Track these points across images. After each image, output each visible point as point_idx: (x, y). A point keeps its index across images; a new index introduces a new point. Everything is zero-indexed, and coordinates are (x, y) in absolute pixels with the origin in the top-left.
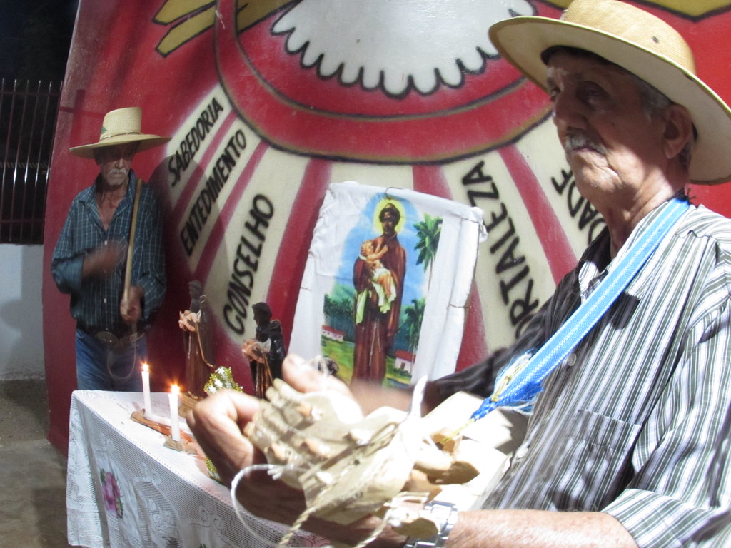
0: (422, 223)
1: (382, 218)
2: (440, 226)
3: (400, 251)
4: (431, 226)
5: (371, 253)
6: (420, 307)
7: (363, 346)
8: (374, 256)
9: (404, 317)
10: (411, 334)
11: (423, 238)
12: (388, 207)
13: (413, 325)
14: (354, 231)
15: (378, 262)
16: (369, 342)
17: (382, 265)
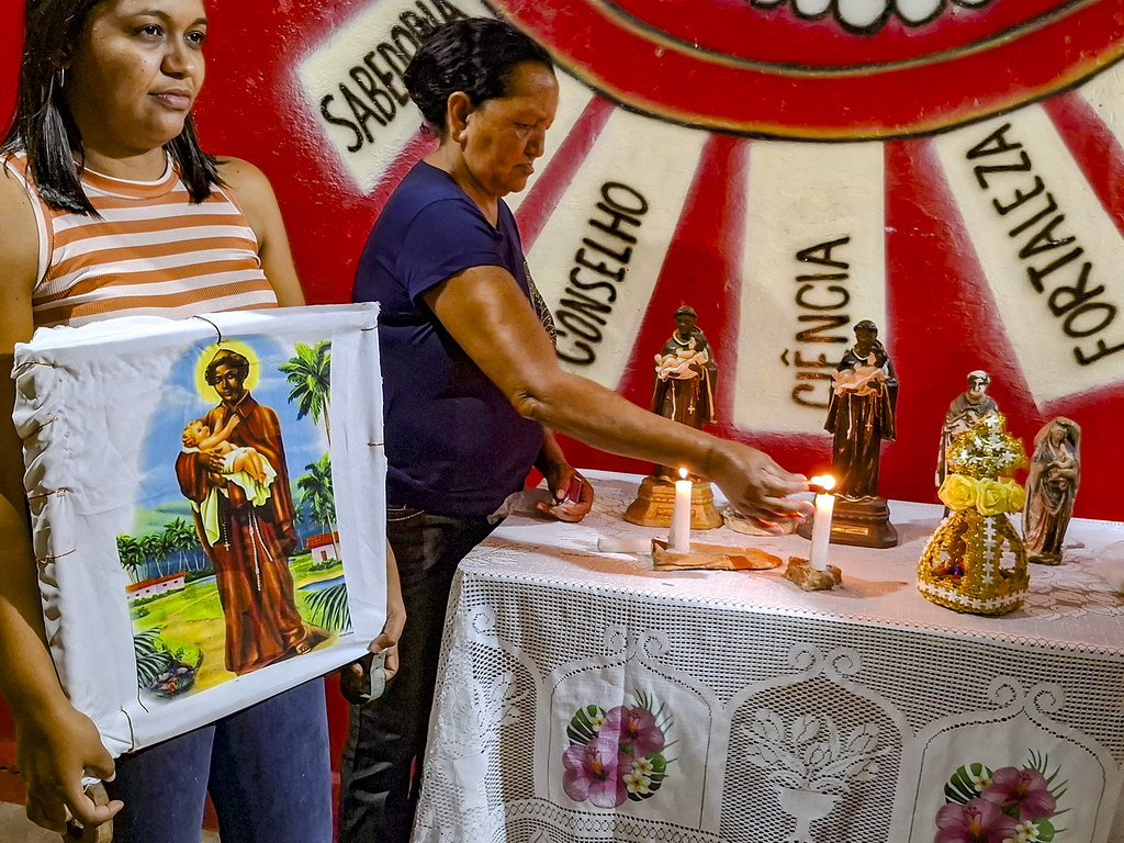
0: (294, 361)
1: (211, 377)
2: (326, 353)
3: (261, 415)
4: (311, 360)
5: (205, 437)
6: (322, 470)
7: (235, 569)
8: (213, 439)
9: (298, 494)
10: (318, 509)
11: (302, 380)
12: (220, 357)
13: (317, 497)
14: (158, 417)
15: (225, 445)
16: (247, 558)
17: (234, 446)
